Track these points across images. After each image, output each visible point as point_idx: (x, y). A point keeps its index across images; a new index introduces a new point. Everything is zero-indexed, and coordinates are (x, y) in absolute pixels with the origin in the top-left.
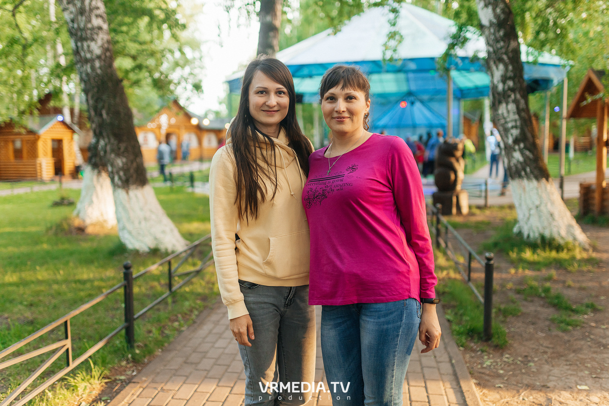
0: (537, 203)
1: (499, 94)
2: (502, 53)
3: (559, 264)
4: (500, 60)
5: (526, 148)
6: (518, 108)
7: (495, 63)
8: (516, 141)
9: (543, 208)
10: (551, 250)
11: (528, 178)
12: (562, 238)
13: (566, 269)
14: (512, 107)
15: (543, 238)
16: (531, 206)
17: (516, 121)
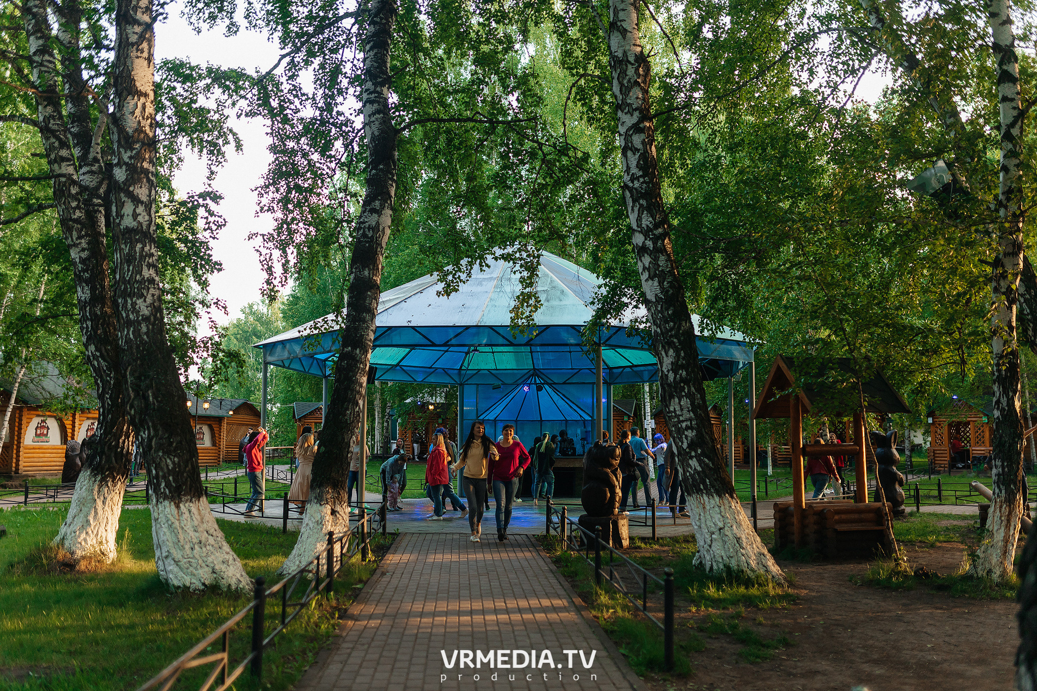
0: (721, 525)
1: (669, 385)
2: (671, 336)
3: (749, 601)
4: (670, 344)
5: (703, 454)
6: (692, 404)
7: (663, 347)
8: (692, 445)
9: (727, 531)
10: (739, 585)
11: (709, 494)
12: (753, 570)
13: (757, 606)
14: (685, 402)
15: (728, 568)
16: (713, 529)
17: (691, 420)
